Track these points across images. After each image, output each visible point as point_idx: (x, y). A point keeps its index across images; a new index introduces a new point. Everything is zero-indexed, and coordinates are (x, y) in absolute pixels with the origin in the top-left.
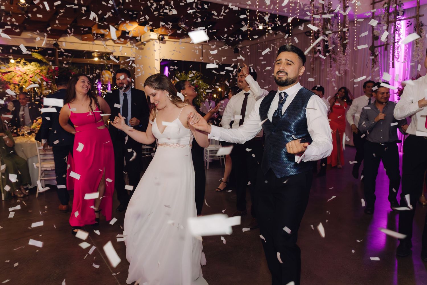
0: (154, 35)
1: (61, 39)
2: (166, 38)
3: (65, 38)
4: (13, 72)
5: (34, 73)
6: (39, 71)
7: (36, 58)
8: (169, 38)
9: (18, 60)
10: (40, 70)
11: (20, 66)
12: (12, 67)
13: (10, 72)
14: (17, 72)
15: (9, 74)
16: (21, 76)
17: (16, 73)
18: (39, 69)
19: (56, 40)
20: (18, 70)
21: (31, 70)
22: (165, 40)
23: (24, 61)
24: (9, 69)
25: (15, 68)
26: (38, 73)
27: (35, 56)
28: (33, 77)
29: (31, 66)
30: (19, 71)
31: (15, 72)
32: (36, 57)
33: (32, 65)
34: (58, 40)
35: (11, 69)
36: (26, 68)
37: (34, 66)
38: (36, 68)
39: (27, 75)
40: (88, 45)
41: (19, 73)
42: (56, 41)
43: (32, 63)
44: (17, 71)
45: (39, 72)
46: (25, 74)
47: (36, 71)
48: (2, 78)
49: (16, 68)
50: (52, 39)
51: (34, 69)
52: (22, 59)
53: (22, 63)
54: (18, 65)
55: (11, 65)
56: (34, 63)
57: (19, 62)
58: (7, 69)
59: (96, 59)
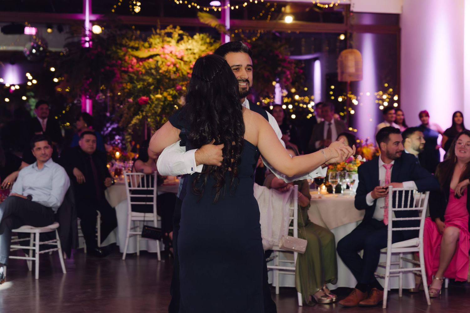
4: (158, 58)
7: (207, 25)
9: (169, 30)
11: (173, 42)
12: (156, 46)
13: (151, 57)
14: (167, 56)
15: (150, 60)
16: (175, 65)
17: (164, 60)
20: (169, 52)
21: (195, 51)
23: (181, 32)
24: (151, 50)
25: (163, 48)
27: (205, 19)
29: (194, 43)
30: (170, 55)
31: (162, 56)
32: (207, 22)
33: (196, 41)
35: (155, 49)
36: (183, 46)
37: (200, 42)
39: (185, 62)
41: (171, 58)
44: (168, 54)
46: (182, 59)
49: (166, 46)
51: (200, 50)
52: (175, 27)
53: (176, 36)
54: (169, 42)
55: (155, 40)
56: (202, 35)
57: (170, 35)
58: (146, 50)
59: (289, 20)
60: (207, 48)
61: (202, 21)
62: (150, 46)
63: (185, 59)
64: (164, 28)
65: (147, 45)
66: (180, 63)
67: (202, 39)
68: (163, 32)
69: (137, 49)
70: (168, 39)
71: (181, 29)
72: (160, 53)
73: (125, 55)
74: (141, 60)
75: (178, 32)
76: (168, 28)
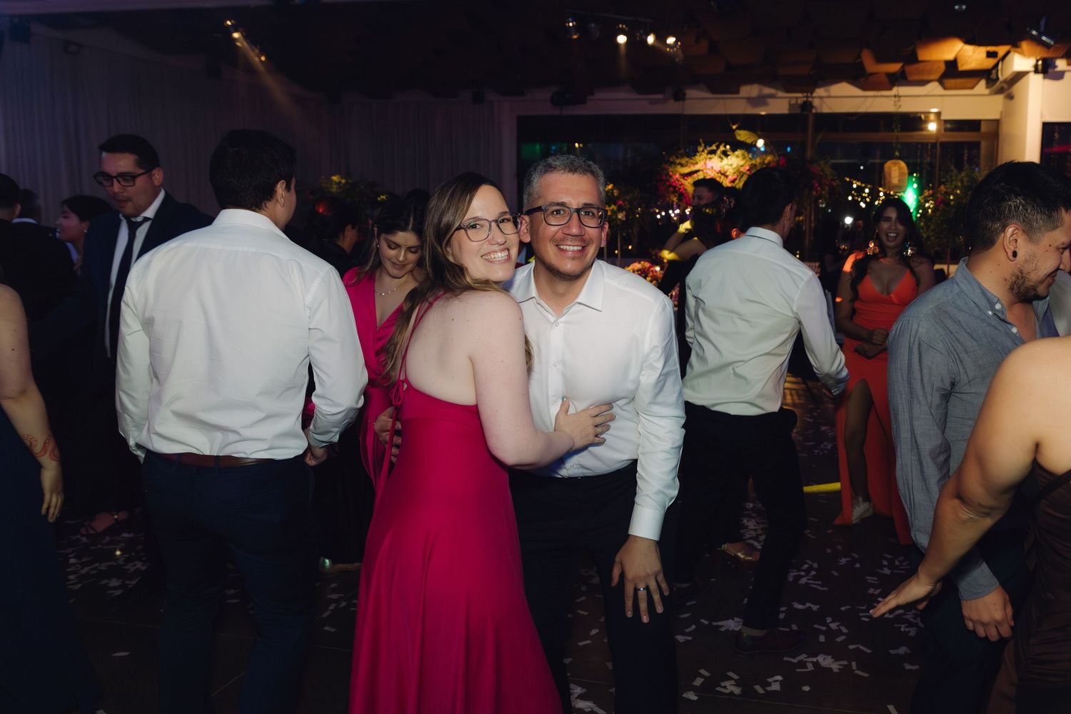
0: (1023, 62)
1: (820, 92)
3: (827, 88)
4: (701, 173)
5: (739, 171)
6: (748, 168)
7: (743, 142)
8: (1070, 64)
9: (713, 147)
10: (750, 165)
11: (716, 158)
12: (700, 163)
13: (696, 172)
14: (708, 171)
15: (695, 175)
18: (750, 163)
19: (809, 95)
21: (735, 166)
23: (724, 149)
24: (695, 166)
25: (705, 164)
26: (744, 171)
27: (742, 136)
28: (737, 181)
29: (735, 159)
30: (711, 170)
31: (705, 171)
32: (742, 140)
33: (737, 156)
34: (812, 94)
35: (698, 165)
36: (726, 162)
37: (741, 158)
38: (742, 163)
39: (727, 177)
42: (807, 97)
43: (737, 153)
44: (709, 169)
45: (748, 170)
47: (742, 169)
48: (682, 184)
49: (709, 162)
51: (739, 165)
52: (722, 145)
53: (720, 152)
54: (712, 158)
55: (700, 157)
56: (742, 151)
57: (714, 152)
58: (691, 167)
60: (745, 163)
61: (738, 138)
62: (696, 162)
63: (726, 173)
64: (710, 146)
65: (691, 161)
67: (743, 155)
68: (709, 149)
69: (683, 165)
70: (712, 156)
71: (726, 146)
72: (703, 168)
73: (670, 171)
74: (684, 175)
75: (722, 149)
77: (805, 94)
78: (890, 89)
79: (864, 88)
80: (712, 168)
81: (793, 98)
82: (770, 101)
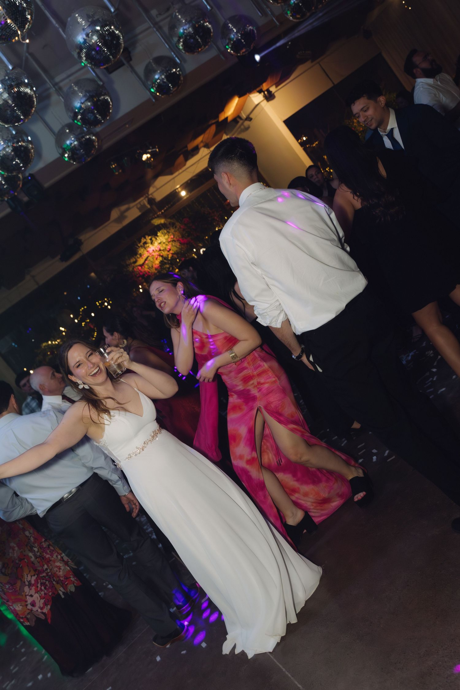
0: (256, 98)
1: (151, 190)
2: (273, 89)
3: (154, 185)
4: (149, 258)
5: (169, 242)
6: (172, 237)
8: (276, 87)
9: (143, 240)
10: (171, 235)
11: (150, 245)
12: (144, 253)
13: (146, 260)
15: (147, 262)
16: (160, 255)
17: (152, 257)
19: (147, 195)
20: (152, 252)
21: (164, 242)
22: (273, 92)
23: (150, 237)
24: (143, 257)
25: (148, 251)
26: (172, 240)
29: (161, 238)
30: (154, 252)
31: (150, 255)
32: (159, 223)
33: (161, 236)
34: (148, 194)
35: (145, 255)
36: (156, 244)
37: (163, 235)
40: (185, 172)
41: (155, 254)
43: (158, 235)
44: (152, 253)
46: (160, 250)
48: (144, 271)
49: (149, 249)
50: (142, 199)
51: (166, 239)
52: (145, 238)
53: (149, 241)
54: (148, 247)
55: (141, 251)
56: (161, 231)
57: (145, 243)
58: (141, 259)
59: (183, 193)
60: (168, 236)
61: (156, 224)
62: (141, 255)
63: (162, 249)
64: (140, 242)
65: (138, 256)
66: (161, 253)
67: (163, 233)
68: (141, 244)
69: (136, 262)
70: (147, 245)
71: (149, 236)
72: (149, 254)
73: (133, 269)
74: (142, 265)
75: (148, 238)
76: (142, 240)
77: (145, 196)
78: (185, 165)
79: (171, 173)
80: (153, 251)
81: (136, 205)
82: (127, 214)
